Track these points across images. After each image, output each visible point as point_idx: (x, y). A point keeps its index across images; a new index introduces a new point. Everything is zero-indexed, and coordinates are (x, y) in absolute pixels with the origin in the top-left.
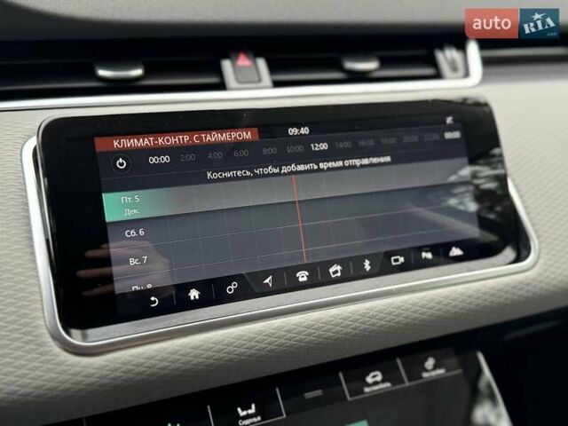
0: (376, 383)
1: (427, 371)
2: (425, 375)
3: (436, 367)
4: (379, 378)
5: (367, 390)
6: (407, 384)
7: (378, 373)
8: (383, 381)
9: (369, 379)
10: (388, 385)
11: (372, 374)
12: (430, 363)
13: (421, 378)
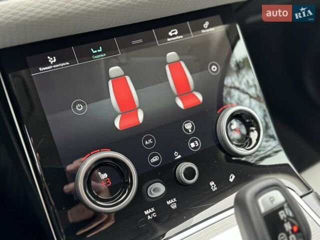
0: (174, 36)
1: (204, 29)
2: (203, 31)
3: (209, 27)
4: (176, 33)
5: (169, 40)
6: (193, 37)
7: (176, 30)
8: (178, 35)
9: (170, 34)
10: (182, 37)
11: (172, 31)
12: (206, 24)
13: (201, 33)
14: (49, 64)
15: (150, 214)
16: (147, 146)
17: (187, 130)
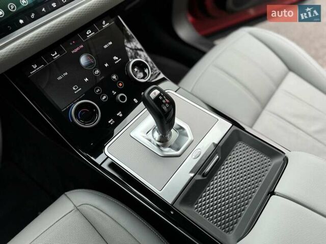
0: (90, 34)
1: (104, 25)
2: (104, 27)
3: (106, 23)
4: (90, 32)
5: (88, 37)
6: (99, 31)
7: (89, 30)
8: (92, 32)
9: (88, 33)
10: (94, 33)
12: (104, 22)
14: (34, 69)
15: (111, 122)
16: (98, 92)
17: (114, 79)
